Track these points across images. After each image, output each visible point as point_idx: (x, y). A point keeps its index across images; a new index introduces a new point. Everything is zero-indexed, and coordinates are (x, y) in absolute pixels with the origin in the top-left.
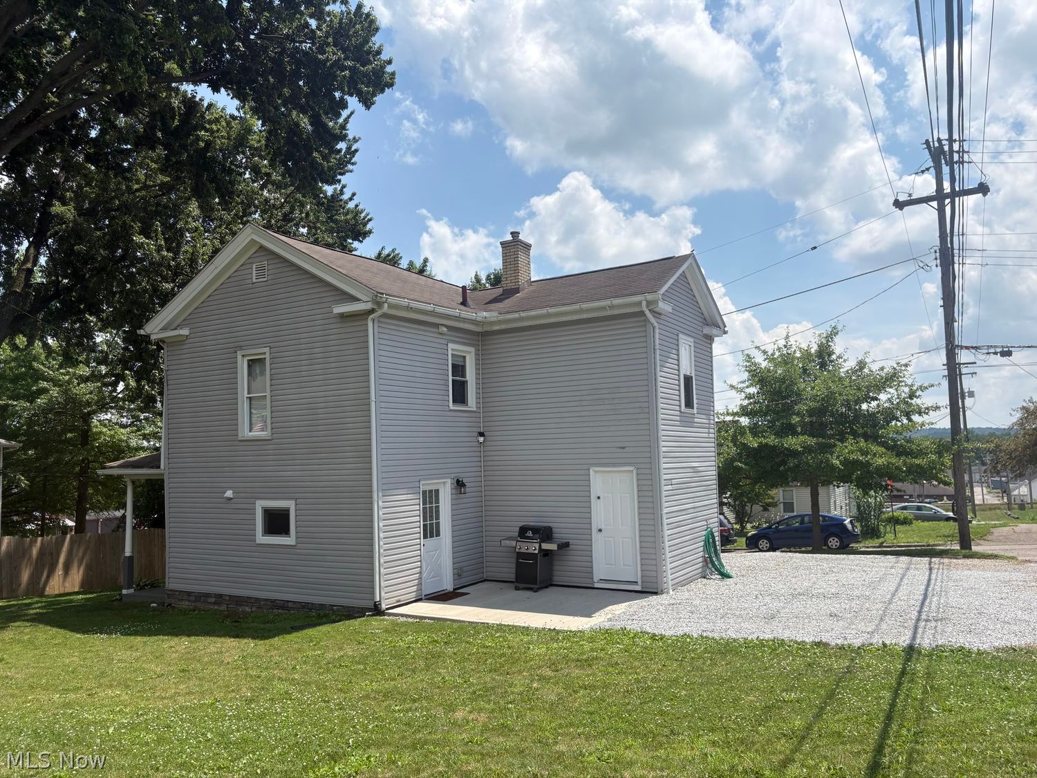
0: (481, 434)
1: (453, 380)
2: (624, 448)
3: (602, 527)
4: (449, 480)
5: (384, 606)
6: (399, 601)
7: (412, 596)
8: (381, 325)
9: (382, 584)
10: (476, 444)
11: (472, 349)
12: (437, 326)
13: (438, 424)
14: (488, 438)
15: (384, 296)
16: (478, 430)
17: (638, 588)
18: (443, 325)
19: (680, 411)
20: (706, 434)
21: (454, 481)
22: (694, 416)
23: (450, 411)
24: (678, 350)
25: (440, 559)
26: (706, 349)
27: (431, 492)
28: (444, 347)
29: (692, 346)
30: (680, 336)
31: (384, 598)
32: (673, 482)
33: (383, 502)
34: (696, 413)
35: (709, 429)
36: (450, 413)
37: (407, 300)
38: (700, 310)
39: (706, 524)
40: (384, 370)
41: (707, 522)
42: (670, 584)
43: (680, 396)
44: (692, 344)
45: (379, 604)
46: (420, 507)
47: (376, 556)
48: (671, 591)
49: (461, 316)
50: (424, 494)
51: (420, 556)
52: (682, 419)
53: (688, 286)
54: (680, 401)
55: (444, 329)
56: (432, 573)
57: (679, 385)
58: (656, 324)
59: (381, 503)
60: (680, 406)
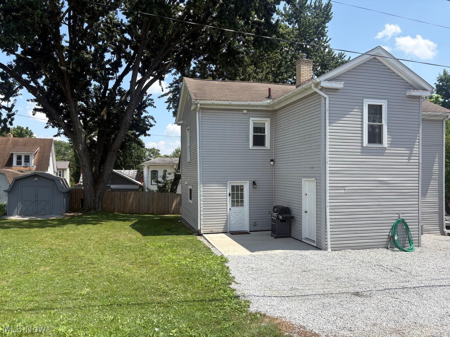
0: (272, 160)
1: (254, 136)
2: (312, 168)
3: (308, 210)
4: (249, 182)
5: (202, 232)
6: (212, 231)
7: (221, 230)
8: (203, 113)
9: (201, 223)
10: (270, 165)
11: (269, 119)
12: (242, 110)
13: (241, 156)
14: (276, 163)
15: (198, 101)
16: (272, 158)
17: (315, 245)
18: (245, 109)
19: (362, 146)
20: (405, 160)
21: (252, 182)
22: (385, 149)
23: (250, 149)
24: (363, 109)
25: (243, 217)
26: (410, 105)
27: (237, 186)
28: (247, 120)
29: (384, 105)
30: (365, 100)
31: (202, 229)
32: (346, 188)
33: (203, 189)
34: (388, 147)
35: (410, 157)
36: (250, 150)
37: (212, 101)
38: (402, 81)
39: (398, 216)
40: (205, 133)
41: (399, 215)
42: (329, 246)
43: (362, 137)
44: (384, 104)
45: (199, 231)
46: (227, 192)
47: (199, 211)
48: (329, 250)
49: (251, 104)
50: (233, 187)
51: (227, 213)
52: (364, 151)
53: (383, 67)
54: (362, 140)
55: (245, 111)
56: (237, 222)
57: (362, 131)
58: (325, 96)
59: (201, 189)
60: (362, 143)
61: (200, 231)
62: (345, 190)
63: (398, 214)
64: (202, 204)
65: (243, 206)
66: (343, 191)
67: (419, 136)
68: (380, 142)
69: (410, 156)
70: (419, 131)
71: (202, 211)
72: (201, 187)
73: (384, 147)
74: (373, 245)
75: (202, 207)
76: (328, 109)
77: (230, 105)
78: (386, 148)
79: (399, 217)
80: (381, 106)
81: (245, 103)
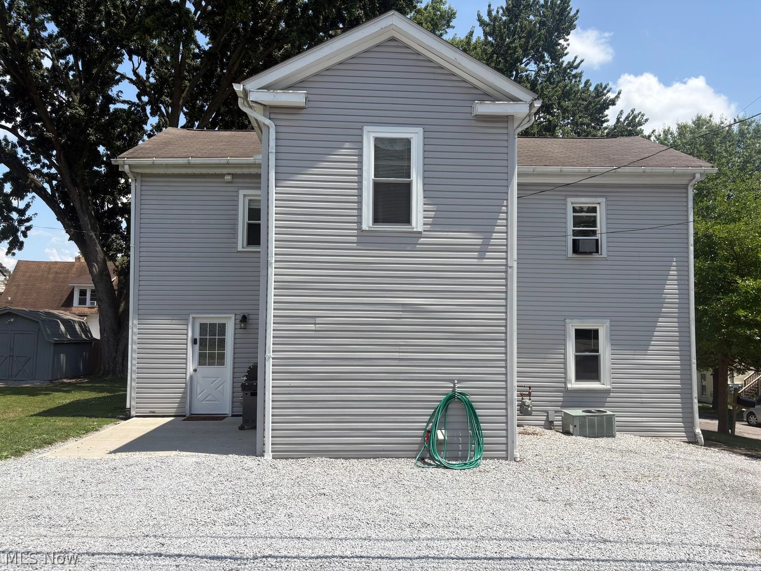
1: (249, 225)
4: (234, 315)
5: (133, 413)
6: (153, 412)
7: (172, 411)
9: (133, 395)
12: (220, 175)
13: (219, 264)
15: (125, 159)
18: (229, 174)
19: (360, 229)
20: (471, 259)
21: (239, 317)
22: (418, 235)
23: (238, 252)
24: (361, 149)
25: (222, 386)
26: (484, 137)
27: (213, 325)
28: (235, 194)
29: (414, 138)
30: (366, 128)
31: (134, 407)
32: (318, 320)
33: (138, 329)
34: (424, 231)
35: (482, 253)
36: (238, 254)
37: (154, 159)
38: (464, 84)
39: (452, 385)
40: (147, 221)
41: (454, 384)
42: (269, 447)
43: (360, 209)
44: (416, 137)
45: (128, 411)
46: (187, 337)
47: (129, 371)
48: (269, 456)
49: (230, 162)
50: (203, 327)
51: (185, 378)
52: (365, 239)
53: (414, 57)
54: (360, 216)
55: (228, 178)
56: (210, 397)
57: (360, 196)
58: (268, 122)
59: (135, 330)
60: (360, 223)
61: (130, 411)
62: (315, 324)
63: (452, 381)
64: (135, 359)
65: (224, 365)
66: (312, 327)
67: (507, 206)
68: (406, 219)
69: (482, 251)
70: (507, 193)
71: (135, 371)
72: (136, 326)
73: (415, 230)
74: (384, 451)
75: (135, 365)
76: (274, 151)
77: (189, 166)
78: (420, 233)
79: (454, 387)
80: (408, 142)
81: (218, 161)
